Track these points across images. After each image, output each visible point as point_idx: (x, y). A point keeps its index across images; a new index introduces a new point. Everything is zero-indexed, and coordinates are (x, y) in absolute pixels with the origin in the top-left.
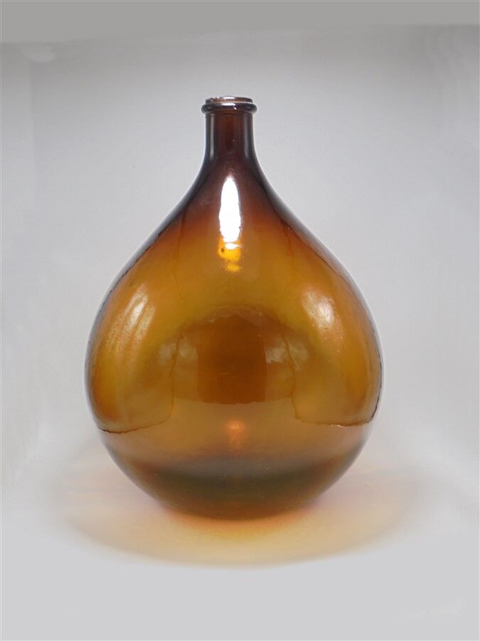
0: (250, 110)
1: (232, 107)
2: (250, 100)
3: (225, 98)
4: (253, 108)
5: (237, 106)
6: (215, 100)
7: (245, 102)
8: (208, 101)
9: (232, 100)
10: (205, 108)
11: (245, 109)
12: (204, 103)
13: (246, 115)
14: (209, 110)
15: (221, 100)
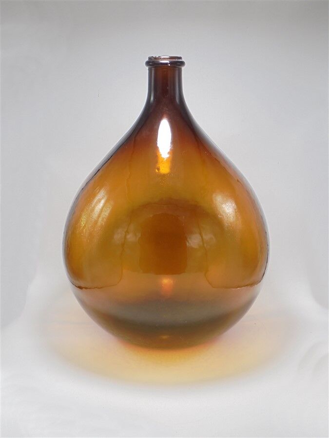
0: (180, 65)
1: (167, 64)
2: (180, 58)
3: (162, 57)
4: (182, 63)
5: (171, 63)
6: (155, 58)
7: (177, 60)
8: (150, 58)
9: (167, 59)
10: (148, 63)
11: (177, 64)
12: (147, 60)
13: (177, 69)
14: (150, 65)
15: (159, 58)
